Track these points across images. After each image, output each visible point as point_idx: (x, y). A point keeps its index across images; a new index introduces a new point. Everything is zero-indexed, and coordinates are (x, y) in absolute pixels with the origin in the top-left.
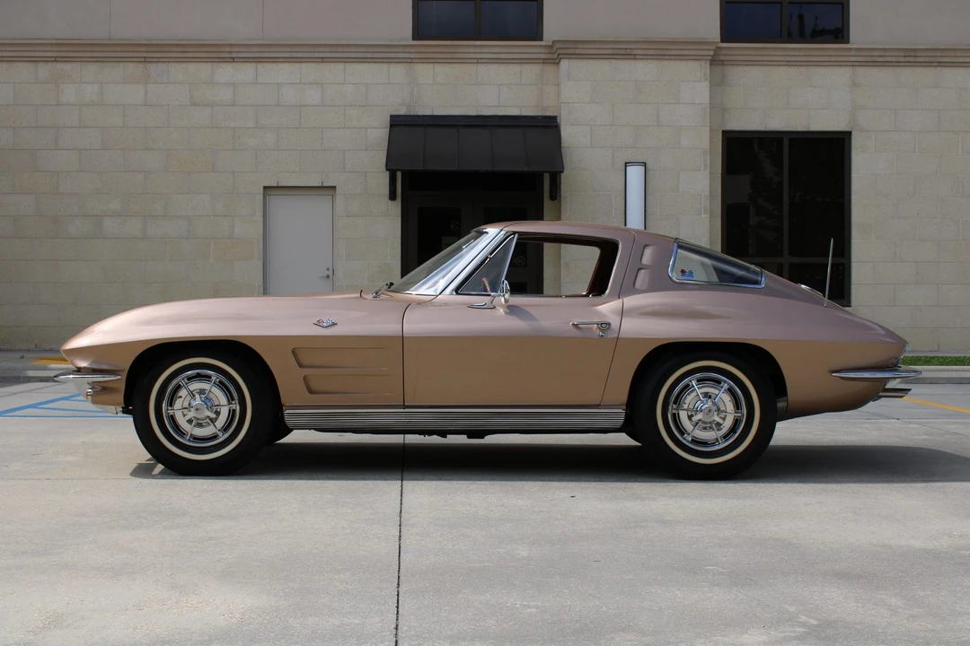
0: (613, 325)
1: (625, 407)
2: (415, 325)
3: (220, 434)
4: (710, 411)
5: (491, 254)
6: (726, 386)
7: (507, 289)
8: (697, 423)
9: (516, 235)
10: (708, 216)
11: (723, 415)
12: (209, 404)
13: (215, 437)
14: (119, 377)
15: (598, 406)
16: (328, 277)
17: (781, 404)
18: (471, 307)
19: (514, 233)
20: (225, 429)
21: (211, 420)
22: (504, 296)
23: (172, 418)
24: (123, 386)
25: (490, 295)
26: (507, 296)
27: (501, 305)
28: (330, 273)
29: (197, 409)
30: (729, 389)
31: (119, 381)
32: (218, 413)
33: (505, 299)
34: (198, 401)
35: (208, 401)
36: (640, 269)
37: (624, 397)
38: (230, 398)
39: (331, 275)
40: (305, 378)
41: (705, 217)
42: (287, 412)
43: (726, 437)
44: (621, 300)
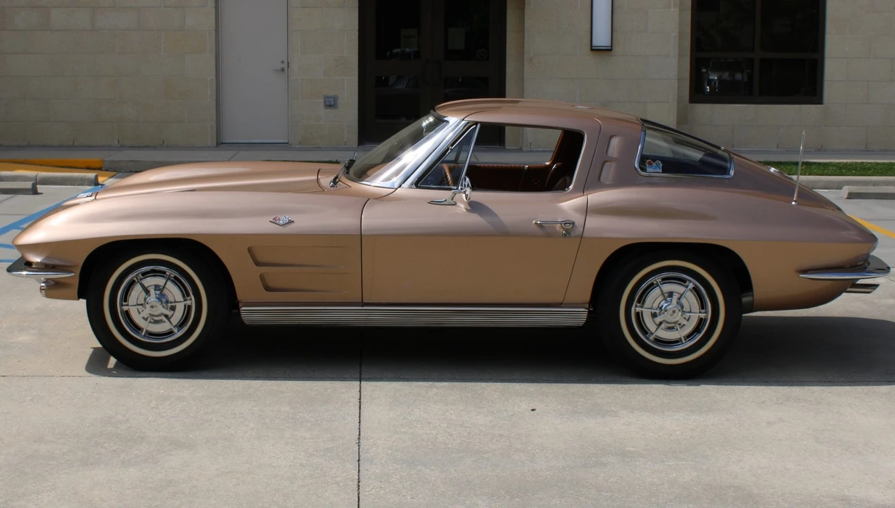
0: (576, 223)
1: (587, 306)
2: (374, 219)
3: (175, 330)
4: (674, 312)
5: (452, 145)
6: (691, 286)
7: (468, 185)
8: (661, 323)
9: (479, 125)
10: (677, 10)
11: (687, 315)
12: (164, 300)
13: (170, 333)
14: (73, 274)
15: (559, 305)
16: (283, 70)
17: (745, 299)
18: (432, 202)
19: (476, 123)
20: (181, 325)
21: (166, 316)
22: (465, 192)
23: (127, 314)
24: (76, 282)
25: (451, 189)
26: (468, 191)
27: (462, 201)
28: (285, 66)
29: (152, 307)
30: (694, 288)
31: (72, 277)
32: (173, 308)
33: (466, 196)
34: (153, 298)
35: (162, 297)
36: (605, 162)
37: (586, 295)
38: (185, 294)
39: (286, 69)
40: (262, 277)
41: (675, 11)
42: (244, 308)
43: (689, 336)
44: (586, 197)
